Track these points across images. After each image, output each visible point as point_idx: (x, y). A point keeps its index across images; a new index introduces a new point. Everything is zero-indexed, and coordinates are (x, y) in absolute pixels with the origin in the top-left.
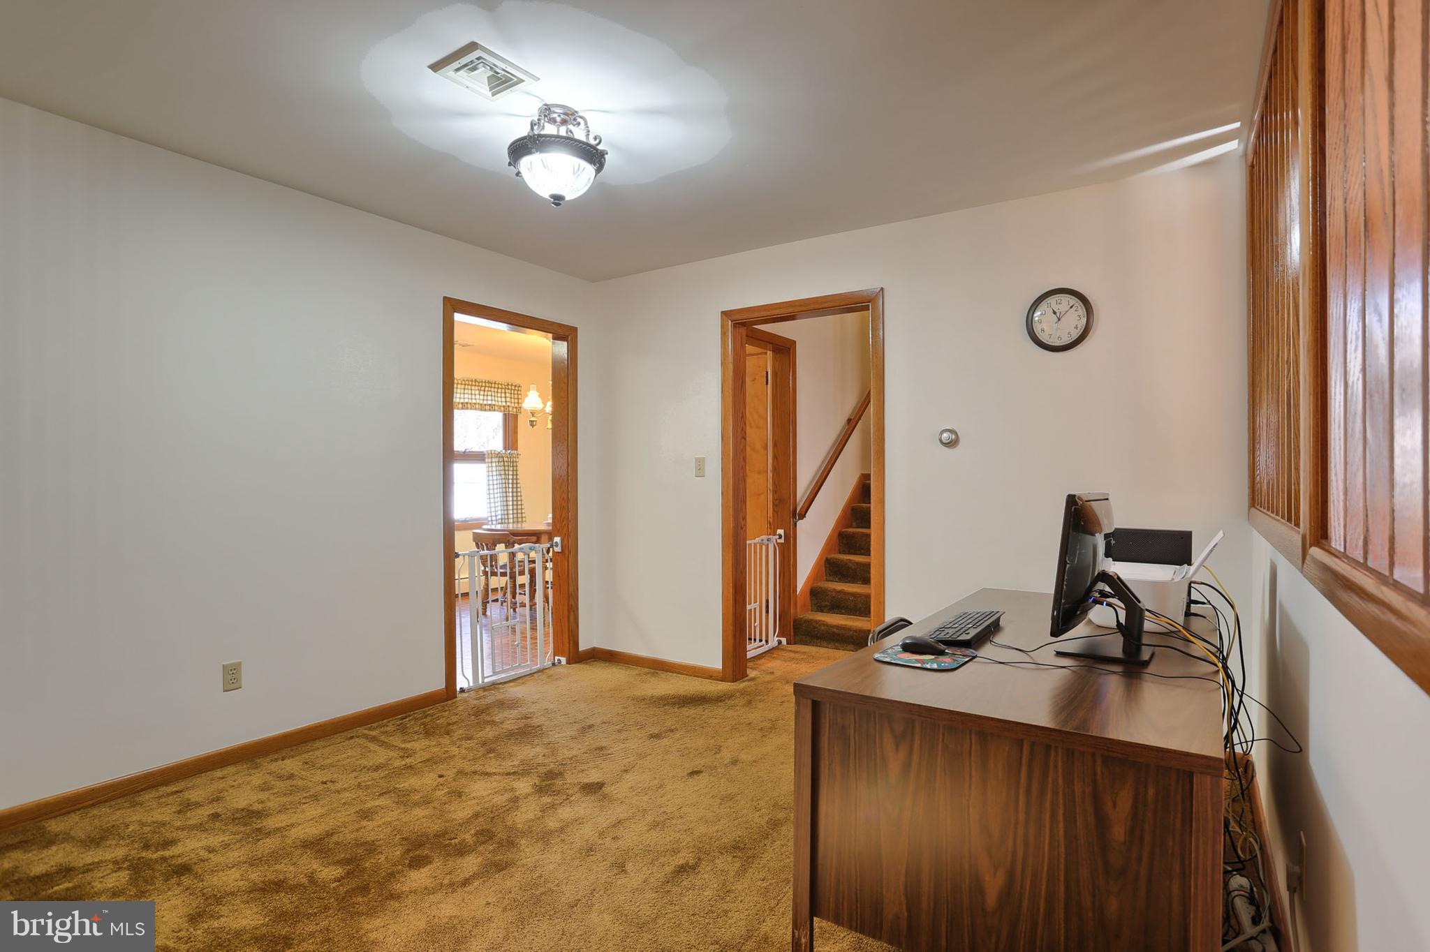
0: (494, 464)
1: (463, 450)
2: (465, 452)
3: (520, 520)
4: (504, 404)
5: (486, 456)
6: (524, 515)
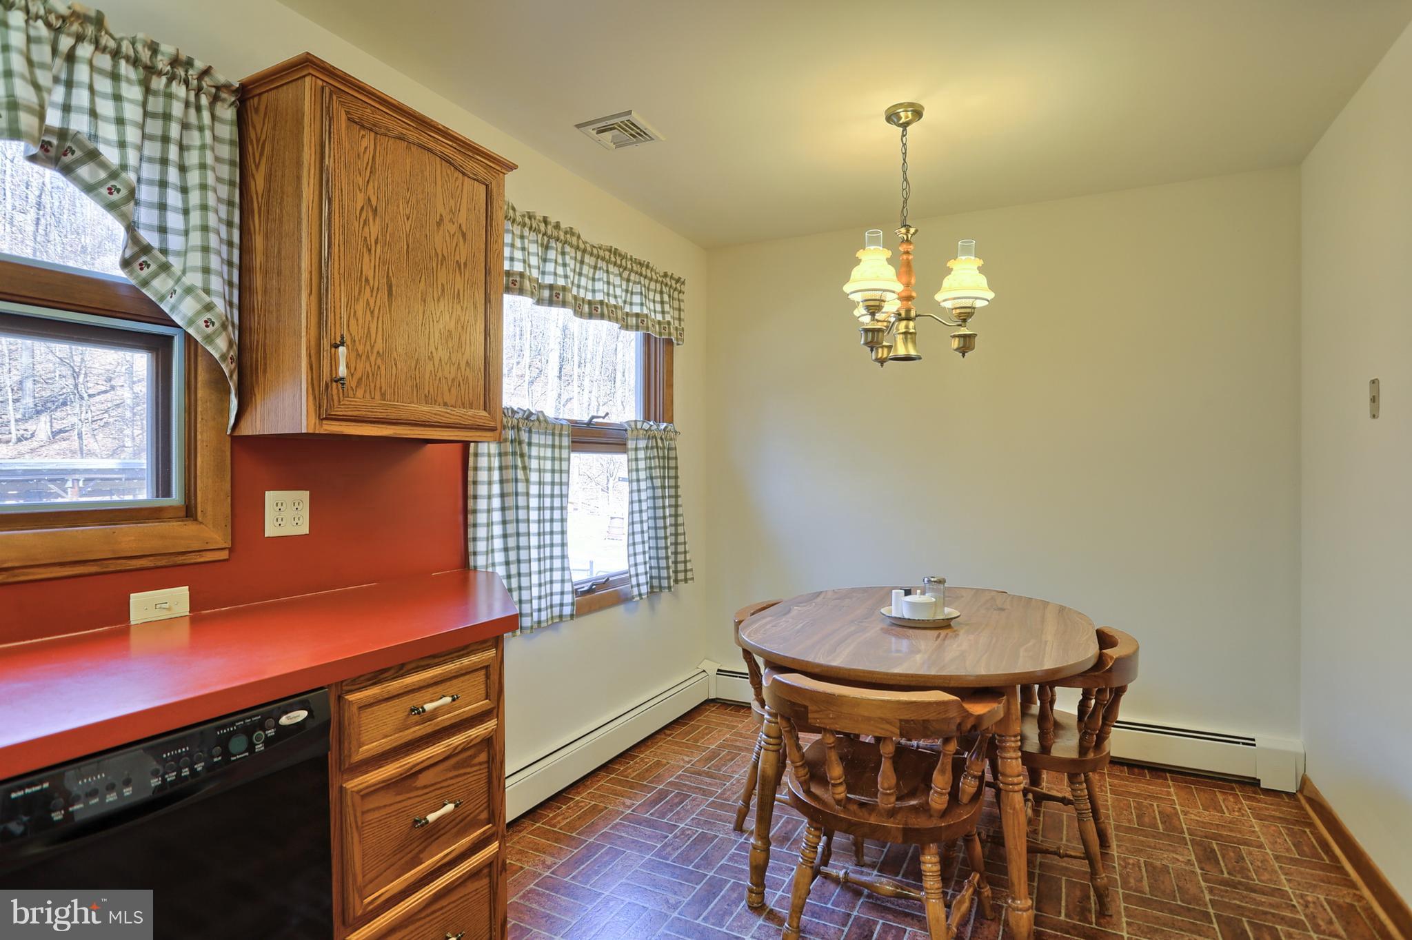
0: (641, 454)
1: (586, 419)
2: (589, 423)
3: (681, 576)
4: (659, 317)
5: (629, 432)
6: (689, 566)
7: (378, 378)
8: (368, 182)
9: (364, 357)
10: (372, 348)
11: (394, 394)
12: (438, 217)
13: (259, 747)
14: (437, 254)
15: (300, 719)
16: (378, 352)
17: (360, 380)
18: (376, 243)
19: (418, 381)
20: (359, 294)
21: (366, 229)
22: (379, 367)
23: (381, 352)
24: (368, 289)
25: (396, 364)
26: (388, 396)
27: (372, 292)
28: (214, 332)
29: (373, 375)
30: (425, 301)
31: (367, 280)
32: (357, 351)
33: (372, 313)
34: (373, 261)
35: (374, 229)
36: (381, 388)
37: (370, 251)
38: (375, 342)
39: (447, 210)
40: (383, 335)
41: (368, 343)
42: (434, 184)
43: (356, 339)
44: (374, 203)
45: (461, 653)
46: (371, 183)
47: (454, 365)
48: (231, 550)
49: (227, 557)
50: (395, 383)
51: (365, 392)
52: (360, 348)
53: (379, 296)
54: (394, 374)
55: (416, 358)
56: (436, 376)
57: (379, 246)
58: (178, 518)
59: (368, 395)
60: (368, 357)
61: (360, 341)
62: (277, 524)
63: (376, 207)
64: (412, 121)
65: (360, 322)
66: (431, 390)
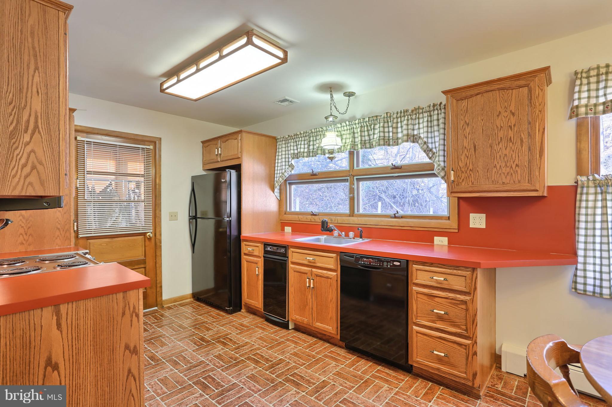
7: (471, 178)
8: (465, 116)
9: (465, 172)
10: (468, 169)
11: (477, 182)
12: (498, 112)
13: (389, 266)
14: (497, 127)
15: (397, 264)
16: (470, 169)
17: (463, 180)
18: (469, 134)
19: (488, 176)
20: (462, 153)
21: (465, 131)
22: (471, 174)
23: (472, 169)
24: (466, 150)
25: (478, 172)
26: (475, 183)
27: (467, 151)
28: (440, 171)
29: (468, 177)
30: (491, 147)
31: (465, 147)
32: (462, 171)
33: (468, 157)
34: (468, 141)
35: (468, 130)
36: (472, 181)
37: (466, 138)
38: (469, 166)
39: (503, 108)
40: (472, 164)
41: (466, 167)
42: (495, 102)
43: (462, 167)
44: (467, 122)
45: (456, 268)
46: (466, 116)
47: (508, 167)
48: (459, 229)
49: (457, 231)
50: (478, 179)
51: (465, 183)
52: (463, 170)
53: (470, 151)
54: (477, 176)
55: (488, 168)
56: (498, 173)
57: (470, 135)
58: (446, 220)
59: (466, 184)
60: (466, 172)
61: (463, 168)
62: (473, 224)
63: (469, 123)
64: (483, 85)
65: (463, 162)
66: (496, 179)
